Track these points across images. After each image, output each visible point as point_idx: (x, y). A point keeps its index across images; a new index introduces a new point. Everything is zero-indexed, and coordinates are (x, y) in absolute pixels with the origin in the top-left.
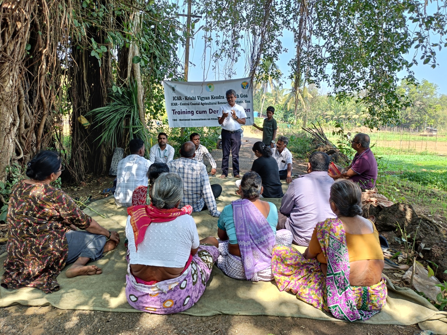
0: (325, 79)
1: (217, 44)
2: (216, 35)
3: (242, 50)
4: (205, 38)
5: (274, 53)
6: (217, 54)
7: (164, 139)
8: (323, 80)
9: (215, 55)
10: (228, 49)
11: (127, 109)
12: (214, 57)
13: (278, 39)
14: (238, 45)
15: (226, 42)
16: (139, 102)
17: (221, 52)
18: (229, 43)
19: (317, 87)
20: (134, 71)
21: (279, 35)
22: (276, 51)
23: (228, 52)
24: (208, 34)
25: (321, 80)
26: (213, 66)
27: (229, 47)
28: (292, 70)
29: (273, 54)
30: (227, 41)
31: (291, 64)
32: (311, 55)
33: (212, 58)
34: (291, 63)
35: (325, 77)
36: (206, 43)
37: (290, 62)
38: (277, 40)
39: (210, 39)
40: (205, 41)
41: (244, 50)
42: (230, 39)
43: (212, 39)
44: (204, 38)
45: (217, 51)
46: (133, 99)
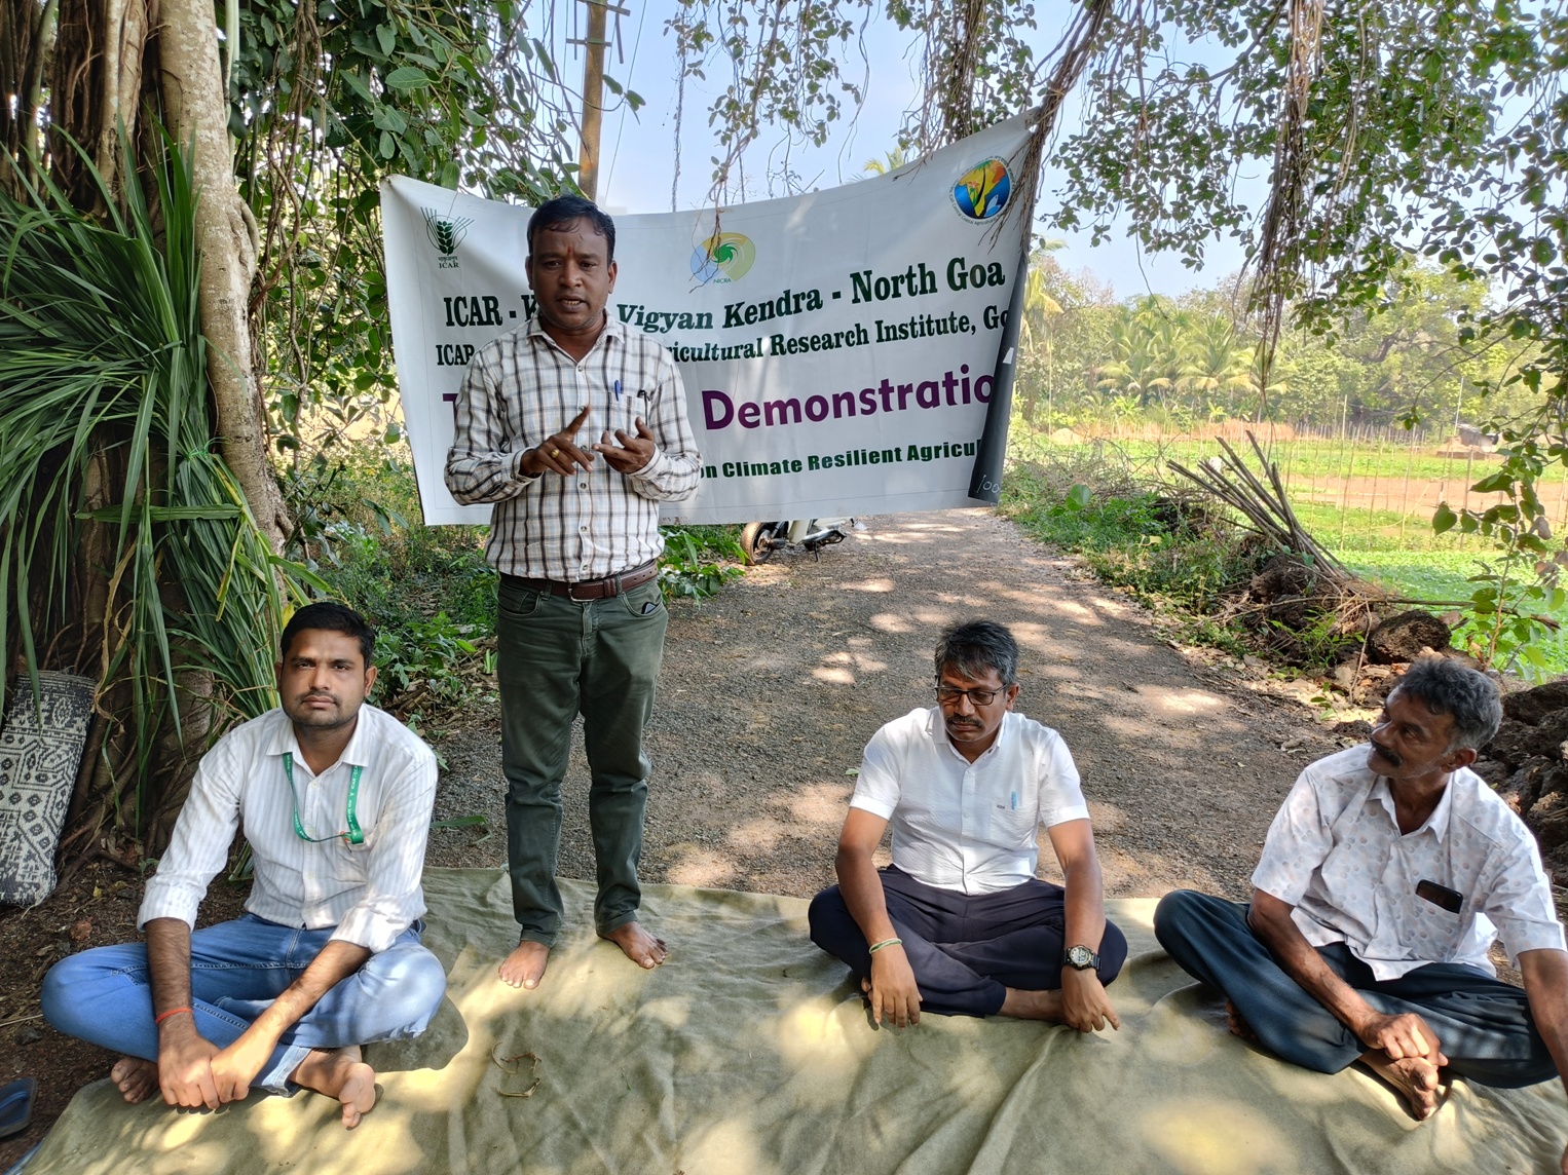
0: (1227, 229)
1: (737, 55)
2: (729, 15)
3: (847, 87)
4: (678, 28)
5: (996, 101)
6: (733, 105)
7: (337, 665)
8: (1212, 233)
9: (723, 106)
10: (784, 83)
11: (105, 378)
12: (720, 119)
13: (1018, 38)
14: (825, 68)
15: (775, 50)
17: (755, 96)
18: (786, 57)
19: (1188, 263)
21: (1020, 22)
22: (1003, 97)
23: (783, 96)
24: (696, 12)
25: (1205, 234)
26: (715, 161)
27: (785, 76)
28: (1071, 189)
29: (989, 106)
30: (781, 44)
31: (1066, 159)
32: (1161, 115)
33: (711, 121)
34: (1068, 154)
35: (1227, 217)
36: (682, 52)
38: (1011, 41)
39: (700, 36)
40: (681, 42)
41: (854, 90)
42: (789, 37)
43: (708, 36)
44: (672, 29)
45: (731, 89)
46: (154, 300)
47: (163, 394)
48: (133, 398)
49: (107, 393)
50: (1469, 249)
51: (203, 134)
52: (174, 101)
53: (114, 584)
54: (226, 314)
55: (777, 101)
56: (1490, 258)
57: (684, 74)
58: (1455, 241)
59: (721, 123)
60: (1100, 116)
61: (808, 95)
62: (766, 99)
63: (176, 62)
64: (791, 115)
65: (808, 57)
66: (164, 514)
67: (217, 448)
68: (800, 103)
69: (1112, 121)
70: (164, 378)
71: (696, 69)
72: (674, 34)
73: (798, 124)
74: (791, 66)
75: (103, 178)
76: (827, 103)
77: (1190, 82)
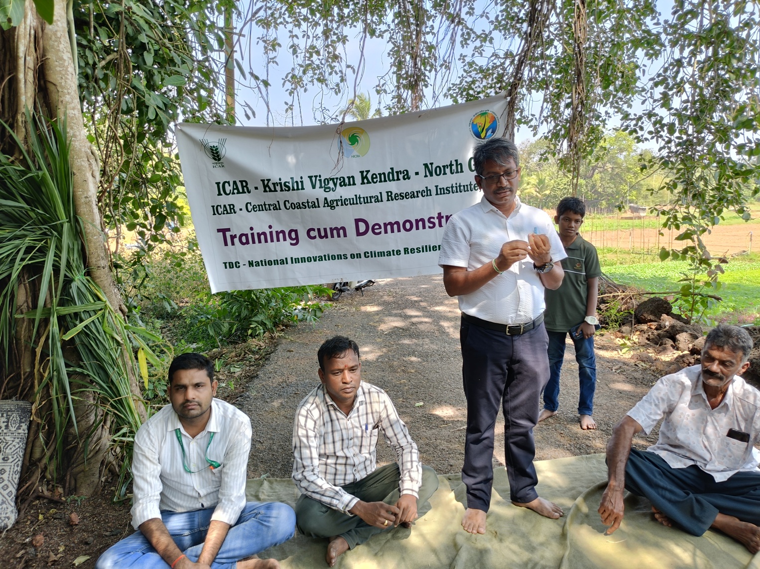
1: (295, 52)
2: (289, 34)
3: (348, 66)
4: (265, 41)
6: (294, 76)
7: (197, 386)
9: (289, 78)
10: (318, 66)
11: (27, 241)
14: (336, 57)
15: (313, 50)
16: (83, 210)
17: (304, 72)
18: (318, 53)
20: (52, 88)
23: (318, 72)
24: (272, 33)
26: (286, 103)
27: (318, 62)
30: (315, 47)
32: (493, 74)
33: (284, 85)
34: (451, 92)
36: (266, 53)
37: (449, 89)
39: (274, 45)
40: (265, 48)
41: (352, 68)
42: (319, 44)
43: (279, 45)
44: (261, 42)
45: (293, 69)
46: (51, 199)
47: (59, 248)
48: (43, 251)
49: (29, 250)
50: (642, 129)
51: (70, 112)
52: (54, 96)
53: (39, 350)
54: (88, 203)
55: (315, 74)
56: (650, 133)
57: (269, 62)
58: (636, 125)
59: (288, 85)
60: (465, 74)
61: (330, 71)
62: (310, 73)
63: (54, 76)
64: (322, 80)
65: (329, 53)
66: (65, 310)
67: (88, 273)
68: (327, 74)
69: (470, 76)
70: (60, 240)
71: (273, 60)
72: (262, 44)
73: (327, 85)
74: (321, 57)
75: (19, 138)
76: (340, 74)
77: (506, 58)
